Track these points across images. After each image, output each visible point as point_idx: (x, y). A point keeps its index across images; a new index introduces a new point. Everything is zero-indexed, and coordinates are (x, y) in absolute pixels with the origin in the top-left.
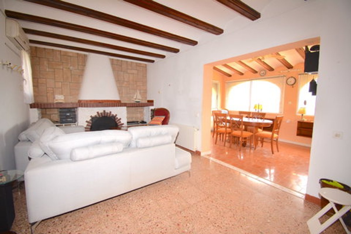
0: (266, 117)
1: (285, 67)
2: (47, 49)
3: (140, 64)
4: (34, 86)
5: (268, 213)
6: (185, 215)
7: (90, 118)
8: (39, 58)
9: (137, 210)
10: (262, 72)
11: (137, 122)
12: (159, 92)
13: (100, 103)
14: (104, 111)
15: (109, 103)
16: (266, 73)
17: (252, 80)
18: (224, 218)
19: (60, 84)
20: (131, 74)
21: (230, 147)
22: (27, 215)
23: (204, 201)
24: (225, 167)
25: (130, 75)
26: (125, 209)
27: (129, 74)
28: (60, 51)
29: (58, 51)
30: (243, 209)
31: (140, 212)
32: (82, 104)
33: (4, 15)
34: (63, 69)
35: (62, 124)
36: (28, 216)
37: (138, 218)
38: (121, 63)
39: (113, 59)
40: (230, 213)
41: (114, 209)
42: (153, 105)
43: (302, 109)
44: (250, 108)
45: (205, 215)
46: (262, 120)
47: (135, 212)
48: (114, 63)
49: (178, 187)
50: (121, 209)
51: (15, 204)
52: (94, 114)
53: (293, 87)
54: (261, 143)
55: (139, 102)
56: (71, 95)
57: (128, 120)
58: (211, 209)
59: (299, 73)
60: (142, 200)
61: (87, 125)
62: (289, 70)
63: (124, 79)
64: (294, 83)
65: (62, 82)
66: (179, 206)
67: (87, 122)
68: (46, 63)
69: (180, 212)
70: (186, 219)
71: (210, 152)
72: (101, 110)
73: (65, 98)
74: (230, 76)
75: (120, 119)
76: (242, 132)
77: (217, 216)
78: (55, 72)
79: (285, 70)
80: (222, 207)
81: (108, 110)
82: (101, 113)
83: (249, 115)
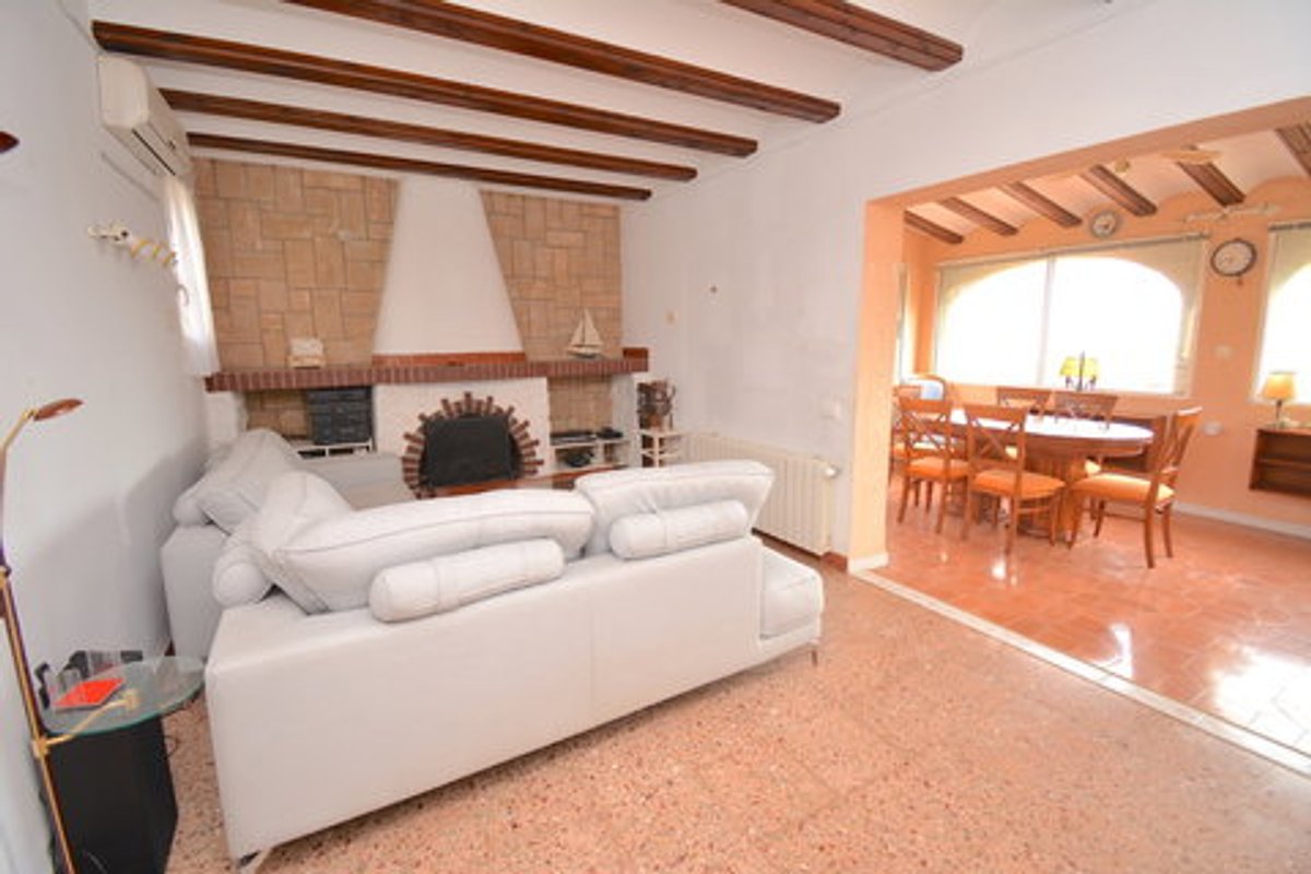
0: (1118, 410)
1: (1209, 198)
2: (255, 165)
3: (592, 205)
4: (215, 308)
5: (1174, 841)
6: (821, 842)
7: (419, 424)
8: (227, 200)
9: (624, 804)
10: (1101, 221)
11: (588, 433)
12: (671, 318)
13: (452, 364)
14: (468, 395)
15: (483, 365)
16: (1118, 222)
17: (1054, 254)
18: (987, 860)
19: (307, 295)
20: (561, 247)
21: (964, 537)
22: (218, 810)
23: (892, 780)
24: (956, 624)
25: (557, 251)
26: (580, 798)
27: (554, 247)
28: (301, 171)
29: (294, 170)
30: (1064, 819)
31: (640, 815)
32: (388, 371)
33: (90, 43)
34: (312, 240)
35: (321, 447)
36: (221, 814)
37: (634, 842)
38: (524, 208)
39: (490, 194)
40: (1011, 836)
41: (536, 796)
42: (645, 368)
43: (1278, 379)
44: (1041, 371)
45: (905, 844)
46: (1102, 425)
47: (619, 815)
48: (497, 207)
49: (774, 712)
50: (563, 796)
51: (173, 761)
52: (432, 407)
53: (1240, 283)
54: (1093, 518)
55: (591, 356)
56: (346, 339)
57: (553, 426)
58: (927, 817)
59: (1270, 224)
60: (640, 764)
61: (410, 449)
62: (1226, 210)
63: (534, 267)
64: (1248, 268)
65: (310, 289)
66: (790, 797)
67: (407, 436)
68: (251, 219)
69: (801, 828)
70: (829, 859)
71: (881, 559)
72: (454, 393)
73: (325, 350)
74: (955, 239)
75: (526, 424)
76: (1019, 478)
77: (957, 850)
78: (283, 252)
79: (1204, 212)
80: (972, 811)
81: (480, 391)
82: (457, 404)
83: (1040, 401)
